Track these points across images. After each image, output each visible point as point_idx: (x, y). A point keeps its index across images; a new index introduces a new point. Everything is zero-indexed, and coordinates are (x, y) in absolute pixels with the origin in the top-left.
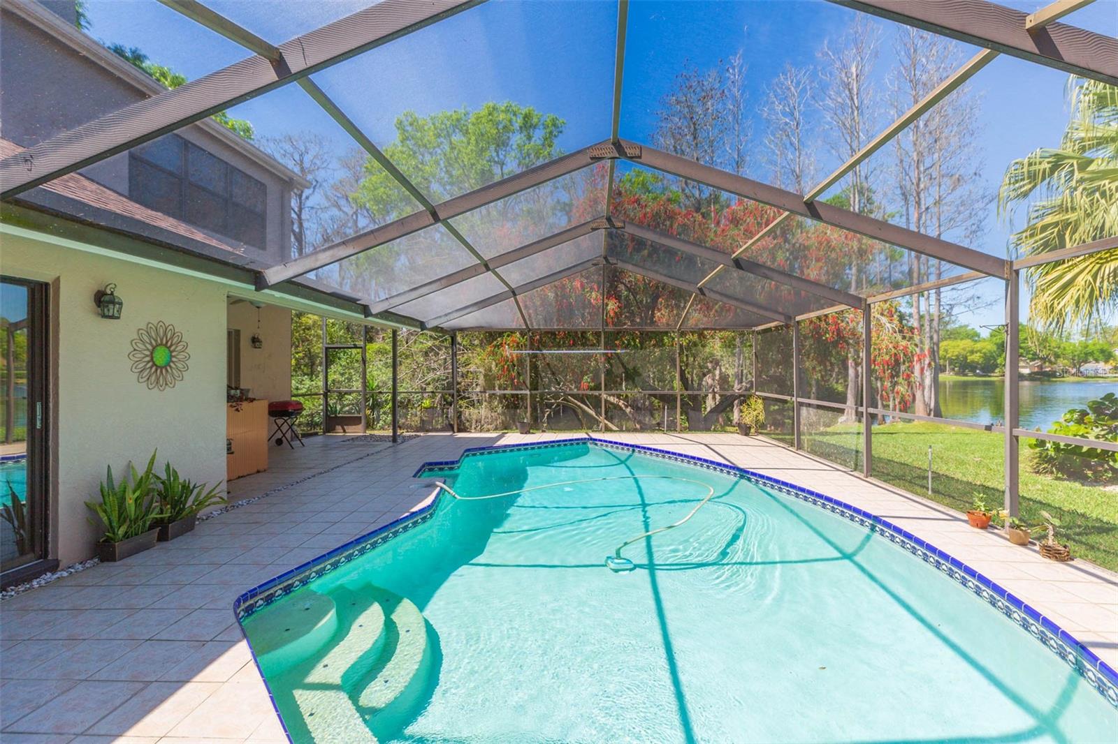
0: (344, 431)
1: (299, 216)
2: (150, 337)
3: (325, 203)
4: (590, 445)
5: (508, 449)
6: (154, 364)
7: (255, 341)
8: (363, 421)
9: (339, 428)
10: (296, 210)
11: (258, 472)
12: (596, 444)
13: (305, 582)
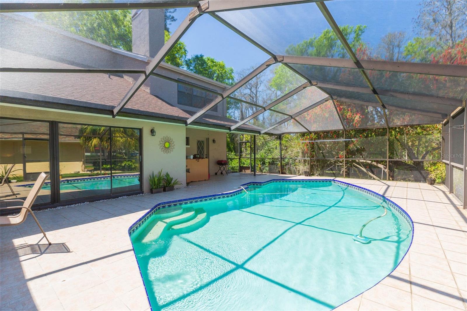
0: (245, 172)
1: (256, 95)
2: (164, 140)
3: (265, 89)
4: (332, 182)
5: (291, 181)
6: (165, 147)
7: (214, 141)
8: (250, 168)
9: (243, 171)
10: (255, 94)
11: (205, 180)
12: (335, 182)
13: (181, 204)
